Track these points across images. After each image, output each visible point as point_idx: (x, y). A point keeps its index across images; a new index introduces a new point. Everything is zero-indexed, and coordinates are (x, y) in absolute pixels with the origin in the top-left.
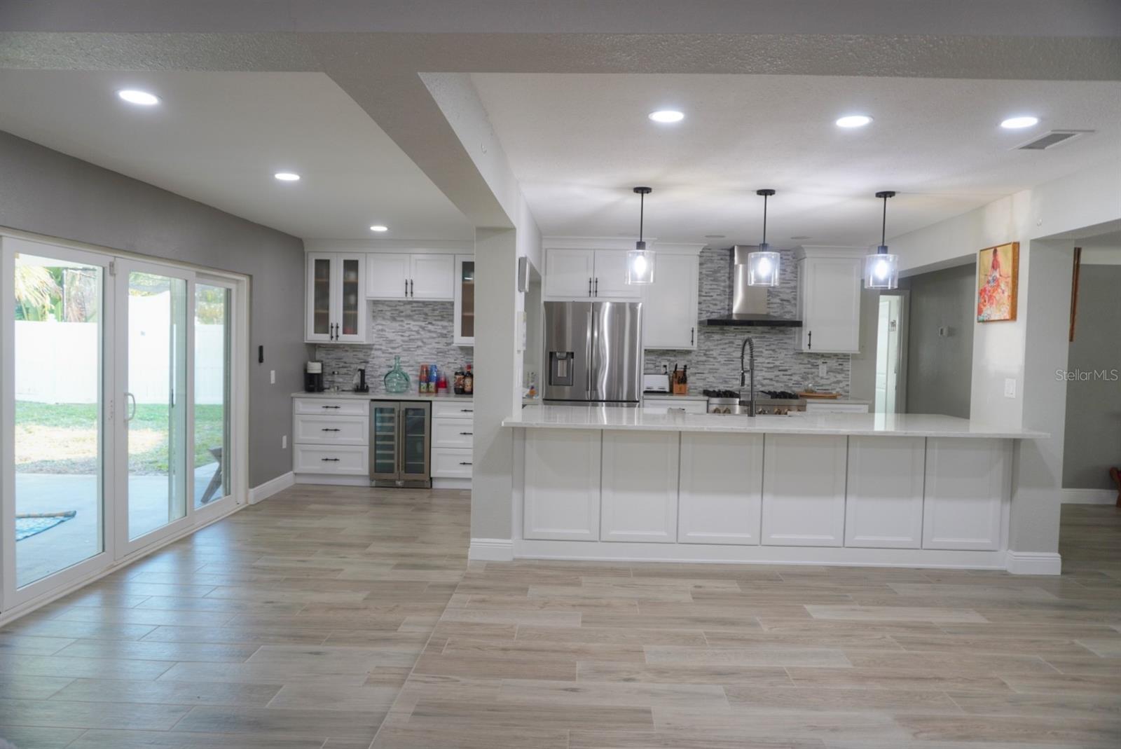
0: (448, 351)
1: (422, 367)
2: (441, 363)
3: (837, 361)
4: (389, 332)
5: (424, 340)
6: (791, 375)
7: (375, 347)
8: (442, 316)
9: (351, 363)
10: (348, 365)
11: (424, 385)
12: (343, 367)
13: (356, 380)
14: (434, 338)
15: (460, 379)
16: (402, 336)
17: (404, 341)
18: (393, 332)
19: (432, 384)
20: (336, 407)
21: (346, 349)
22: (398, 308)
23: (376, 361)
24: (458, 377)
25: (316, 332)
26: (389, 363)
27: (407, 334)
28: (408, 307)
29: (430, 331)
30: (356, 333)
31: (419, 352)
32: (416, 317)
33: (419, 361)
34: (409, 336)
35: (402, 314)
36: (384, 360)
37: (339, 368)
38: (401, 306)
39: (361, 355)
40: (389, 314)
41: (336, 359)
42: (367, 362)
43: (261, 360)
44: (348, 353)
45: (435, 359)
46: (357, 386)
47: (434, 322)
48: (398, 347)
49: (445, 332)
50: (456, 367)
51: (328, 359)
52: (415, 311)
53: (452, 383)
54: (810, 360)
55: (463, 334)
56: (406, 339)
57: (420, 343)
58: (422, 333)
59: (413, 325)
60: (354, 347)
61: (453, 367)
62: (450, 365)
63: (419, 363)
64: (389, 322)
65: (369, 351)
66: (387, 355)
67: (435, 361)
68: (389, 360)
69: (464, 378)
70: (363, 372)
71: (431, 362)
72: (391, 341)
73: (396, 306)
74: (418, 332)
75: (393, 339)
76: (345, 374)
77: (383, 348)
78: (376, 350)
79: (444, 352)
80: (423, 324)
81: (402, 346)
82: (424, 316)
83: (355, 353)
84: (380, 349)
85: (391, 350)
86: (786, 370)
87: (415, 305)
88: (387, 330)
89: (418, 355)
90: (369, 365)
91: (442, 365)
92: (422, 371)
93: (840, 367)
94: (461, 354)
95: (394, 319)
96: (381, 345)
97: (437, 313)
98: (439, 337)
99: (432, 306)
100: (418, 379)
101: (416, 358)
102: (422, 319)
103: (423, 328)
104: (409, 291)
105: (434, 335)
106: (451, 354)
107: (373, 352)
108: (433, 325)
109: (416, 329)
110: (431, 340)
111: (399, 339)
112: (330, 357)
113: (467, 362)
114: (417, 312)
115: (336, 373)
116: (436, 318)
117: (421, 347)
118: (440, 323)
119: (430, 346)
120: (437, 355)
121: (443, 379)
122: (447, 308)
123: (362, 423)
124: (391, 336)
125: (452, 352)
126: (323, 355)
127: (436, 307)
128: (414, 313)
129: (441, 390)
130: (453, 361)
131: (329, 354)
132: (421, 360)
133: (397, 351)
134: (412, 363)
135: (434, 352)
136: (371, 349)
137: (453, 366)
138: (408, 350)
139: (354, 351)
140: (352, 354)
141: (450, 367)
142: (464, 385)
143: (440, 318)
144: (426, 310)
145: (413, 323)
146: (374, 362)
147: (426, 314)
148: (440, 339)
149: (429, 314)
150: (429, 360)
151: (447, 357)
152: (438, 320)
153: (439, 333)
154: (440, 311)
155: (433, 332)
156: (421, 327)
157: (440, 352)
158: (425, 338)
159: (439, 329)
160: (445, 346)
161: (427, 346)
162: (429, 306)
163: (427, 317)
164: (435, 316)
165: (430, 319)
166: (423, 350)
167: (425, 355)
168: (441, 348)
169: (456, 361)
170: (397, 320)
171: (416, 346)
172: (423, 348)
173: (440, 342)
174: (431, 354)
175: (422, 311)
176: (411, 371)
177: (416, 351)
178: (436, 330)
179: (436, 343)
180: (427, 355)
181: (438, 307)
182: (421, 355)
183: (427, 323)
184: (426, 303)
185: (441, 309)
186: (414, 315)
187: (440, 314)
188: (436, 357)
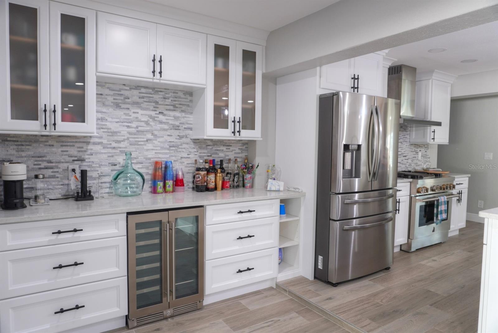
0: (181, 145)
1: (156, 163)
3: (425, 150)
4: (111, 122)
5: (156, 133)
6: (408, 159)
7: (92, 140)
8: (174, 106)
9: (59, 162)
10: (54, 164)
11: (160, 184)
12: (46, 168)
13: (74, 185)
14: (166, 130)
16: (128, 127)
17: (130, 133)
18: (117, 122)
19: (170, 183)
20: (75, 231)
21: (50, 143)
22: (122, 92)
23: (93, 158)
25: (13, 117)
26: (112, 160)
27: (134, 125)
28: (136, 92)
29: (161, 122)
30: (84, 121)
31: (149, 146)
32: (144, 105)
33: (150, 156)
34: (137, 127)
35: (127, 100)
36: (105, 156)
37: (40, 169)
38: (126, 90)
39: (73, 151)
40: (110, 99)
41: (33, 157)
42: (83, 160)
44: (54, 149)
45: (166, 154)
46: (78, 193)
47: (165, 112)
48: (124, 141)
49: (177, 123)
50: (189, 162)
51: (22, 157)
52: (143, 97)
53: (188, 180)
54: (415, 149)
55: (216, 126)
56: (133, 130)
57: (149, 136)
58: (152, 123)
59: (142, 114)
60: (63, 140)
61: (186, 163)
62: (183, 160)
63: (150, 159)
64: (111, 110)
65: (84, 145)
66: (110, 150)
67: (168, 156)
68: (112, 156)
69: (207, 174)
70: (84, 174)
71: (163, 157)
72: (114, 133)
73: (120, 90)
74: (147, 123)
75: (115, 130)
76: (50, 177)
77: (105, 141)
78: (94, 144)
79: (177, 146)
80: (153, 113)
81: (128, 139)
82: (154, 104)
83: (64, 149)
84: (99, 143)
85: (114, 145)
86: (405, 156)
87: (143, 90)
88: (109, 119)
89: (147, 150)
90: (84, 164)
93: (425, 153)
94: (194, 148)
95: (117, 106)
96: (101, 138)
97: (168, 101)
98: (171, 129)
99: (163, 93)
101: (146, 153)
102: (152, 108)
103: (153, 118)
104: (158, 70)
105: (166, 127)
106: (184, 148)
107: (90, 147)
108: (164, 115)
109: (145, 119)
110: (162, 133)
111: (124, 131)
112: (23, 154)
113: (202, 157)
115: (41, 176)
116: (168, 107)
117: (150, 140)
118: (172, 113)
119: (161, 140)
120: (168, 149)
121: (180, 177)
122: (180, 97)
123: (117, 247)
124: (114, 127)
125: (184, 146)
126: (14, 152)
127: (167, 95)
128: (142, 100)
129: (179, 188)
130: (186, 156)
131: (23, 151)
132: (151, 155)
133: (122, 145)
134: (141, 159)
135: (166, 146)
136: (88, 143)
137: (186, 161)
138: (136, 143)
139: (62, 146)
140: (60, 150)
141: (184, 162)
143: (172, 108)
144: (157, 97)
145: (141, 112)
146: (91, 160)
147: (157, 103)
148: (173, 131)
149: (160, 103)
150: (160, 156)
151: (180, 151)
152: (170, 110)
153: (171, 124)
154: (171, 100)
155: (164, 123)
156: (151, 117)
157: (173, 147)
158: (156, 130)
159: (171, 120)
160: (178, 139)
161: (158, 140)
162: (160, 93)
163: (158, 106)
164: (167, 105)
165: (161, 108)
166: (154, 143)
167: (157, 150)
168: (173, 142)
169: (189, 156)
170: (122, 107)
171: (145, 140)
172: (154, 141)
173: (172, 134)
174: (162, 148)
175: (153, 97)
176: (142, 168)
177: (145, 145)
178: (167, 121)
179: (168, 135)
180: (159, 150)
181: (170, 96)
182: (152, 149)
183: (158, 112)
184: (156, 90)
185: (173, 98)
186: (142, 103)
187: (172, 104)
188: (168, 151)
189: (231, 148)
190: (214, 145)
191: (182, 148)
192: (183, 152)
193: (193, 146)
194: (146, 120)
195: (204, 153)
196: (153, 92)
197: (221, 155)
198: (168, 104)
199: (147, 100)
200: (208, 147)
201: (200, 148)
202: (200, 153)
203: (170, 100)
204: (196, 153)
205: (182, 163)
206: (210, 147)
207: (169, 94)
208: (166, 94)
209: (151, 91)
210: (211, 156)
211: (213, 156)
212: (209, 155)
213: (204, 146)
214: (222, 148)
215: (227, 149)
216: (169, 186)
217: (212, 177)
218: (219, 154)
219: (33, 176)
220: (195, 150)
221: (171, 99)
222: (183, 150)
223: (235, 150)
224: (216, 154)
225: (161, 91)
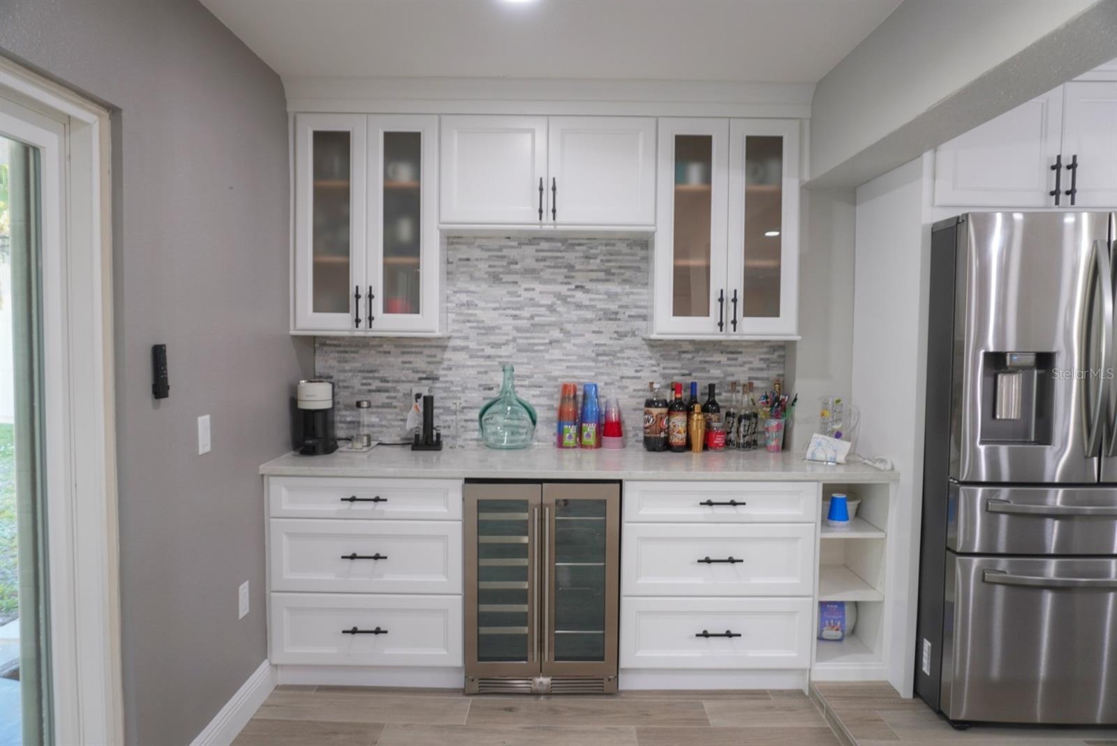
0: (622, 351)
1: (565, 387)
2: (605, 378)
4: (483, 309)
5: (568, 327)
7: (452, 343)
8: (608, 272)
9: (398, 381)
10: (390, 385)
11: (571, 430)
12: (379, 390)
13: (413, 421)
14: (586, 321)
15: (660, 418)
16: (515, 317)
17: (518, 329)
18: (494, 309)
19: (590, 428)
20: (377, 500)
21: (386, 348)
22: (505, 252)
23: (453, 376)
24: (655, 411)
25: (316, 310)
26: (485, 380)
27: (526, 313)
28: (530, 250)
29: (579, 306)
30: (418, 312)
31: (556, 353)
32: (546, 274)
33: (556, 373)
34: (532, 317)
35: (513, 267)
36: (473, 372)
37: (370, 391)
38: (512, 247)
39: (420, 362)
40: (483, 266)
41: (360, 371)
42: (435, 379)
43: (160, 389)
44: (391, 359)
45: (589, 368)
46: (417, 436)
47: (588, 286)
48: (506, 343)
49: (613, 307)
50: (639, 387)
51: (344, 371)
52: (544, 259)
53: (635, 423)
55: (678, 311)
56: (524, 323)
57: (556, 334)
58: (561, 309)
59: (542, 292)
60: (403, 344)
61: (631, 388)
62: (626, 382)
63: (555, 378)
64: (484, 286)
65: (438, 352)
66: (482, 362)
68: (486, 373)
69: (669, 413)
70: (428, 402)
71: (582, 376)
72: (490, 330)
73: (500, 249)
74: (551, 308)
75: (492, 324)
76: (384, 406)
77: (473, 345)
78: (455, 349)
79: (613, 354)
80: (563, 289)
81: (514, 339)
82: (565, 271)
83: (407, 358)
84: (462, 349)
85: (489, 351)
87: (544, 245)
88: (481, 304)
89: (551, 361)
90: (438, 385)
91: (606, 384)
92: (563, 399)
94: (651, 358)
95: (496, 278)
96: (466, 338)
97: (595, 263)
98: (600, 319)
100: (554, 415)
101: (549, 367)
102: (561, 278)
103: (564, 299)
104: (547, 207)
105: (589, 315)
106: (628, 358)
107: (448, 355)
108: (587, 291)
109: (547, 300)
110: (581, 327)
111: (508, 325)
112: (347, 366)
113: (664, 376)
114: (547, 263)
115: (365, 404)
116: (594, 275)
117: (557, 341)
118: (602, 287)
119: (578, 341)
120: (595, 361)
121: (613, 416)
122: (619, 253)
123: (443, 538)
124: (488, 317)
125: (628, 353)
126: (335, 363)
127: (593, 251)
128: (542, 264)
129: (608, 440)
130: (633, 374)
131: (346, 361)
132: (558, 370)
133: (504, 351)
134: (539, 378)
135: (590, 353)
136: (444, 348)
137: (632, 386)
138: (529, 349)
139: (403, 353)
140: (400, 360)
141: (627, 388)
142: (668, 431)
143: (602, 275)
144: (570, 257)
145: (539, 287)
146: (451, 379)
147: (571, 267)
148: (604, 323)
149: (577, 267)
150: (577, 373)
151: (619, 365)
152: (597, 280)
153: (601, 309)
154: (602, 261)
155: (587, 307)
156: (559, 296)
157: (604, 354)
158: (569, 322)
159: (600, 300)
160: (615, 339)
161: (573, 341)
162: (577, 248)
163: (573, 274)
164: (592, 271)
165: (580, 278)
166: (565, 348)
167: (570, 361)
168: (605, 345)
169: (639, 374)
170: (504, 280)
171: (547, 341)
172: (564, 345)
173: (602, 330)
174: (582, 358)
175: (563, 258)
176: (540, 396)
177: (547, 351)
178: (593, 303)
179: (594, 332)
180: (574, 361)
181: (598, 251)
182: (560, 360)
183: (573, 287)
184: (570, 241)
185: (605, 255)
186: (542, 270)
187: (604, 267)
188: (593, 364)
189: (741, 359)
190: (697, 351)
191: (623, 358)
192: (626, 365)
193: (648, 353)
194: (549, 302)
195: (674, 368)
196: (563, 248)
197: (716, 372)
198: (595, 268)
199: (553, 264)
200: (684, 356)
201: (665, 357)
202: (664, 368)
203: (598, 261)
204: (654, 369)
205: (623, 388)
206: (689, 356)
207: (596, 248)
208: (591, 248)
209: (559, 245)
210: (690, 375)
211: (694, 374)
212: (686, 372)
213: (674, 353)
214: (717, 357)
215: (729, 359)
216: (588, 435)
217: (679, 421)
218: (709, 372)
219: (355, 404)
220: (653, 362)
221: (601, 257)
222: (626, 362)
223: (750, 362)
224: (703, 370)
225: (579, 245)
